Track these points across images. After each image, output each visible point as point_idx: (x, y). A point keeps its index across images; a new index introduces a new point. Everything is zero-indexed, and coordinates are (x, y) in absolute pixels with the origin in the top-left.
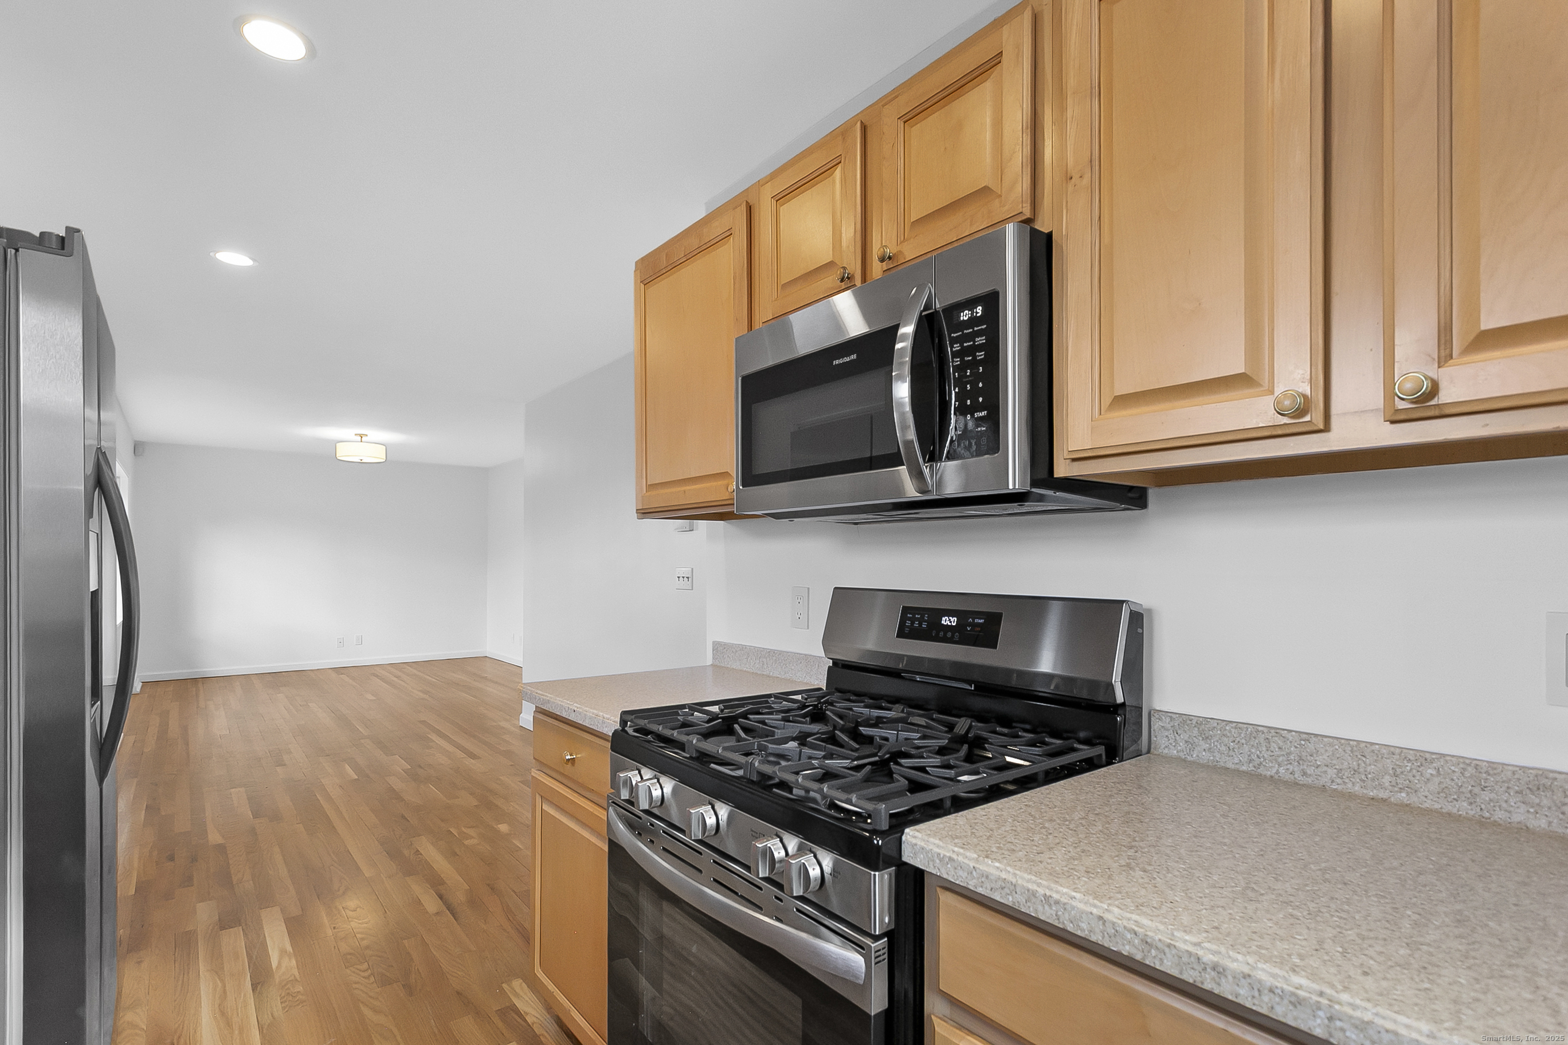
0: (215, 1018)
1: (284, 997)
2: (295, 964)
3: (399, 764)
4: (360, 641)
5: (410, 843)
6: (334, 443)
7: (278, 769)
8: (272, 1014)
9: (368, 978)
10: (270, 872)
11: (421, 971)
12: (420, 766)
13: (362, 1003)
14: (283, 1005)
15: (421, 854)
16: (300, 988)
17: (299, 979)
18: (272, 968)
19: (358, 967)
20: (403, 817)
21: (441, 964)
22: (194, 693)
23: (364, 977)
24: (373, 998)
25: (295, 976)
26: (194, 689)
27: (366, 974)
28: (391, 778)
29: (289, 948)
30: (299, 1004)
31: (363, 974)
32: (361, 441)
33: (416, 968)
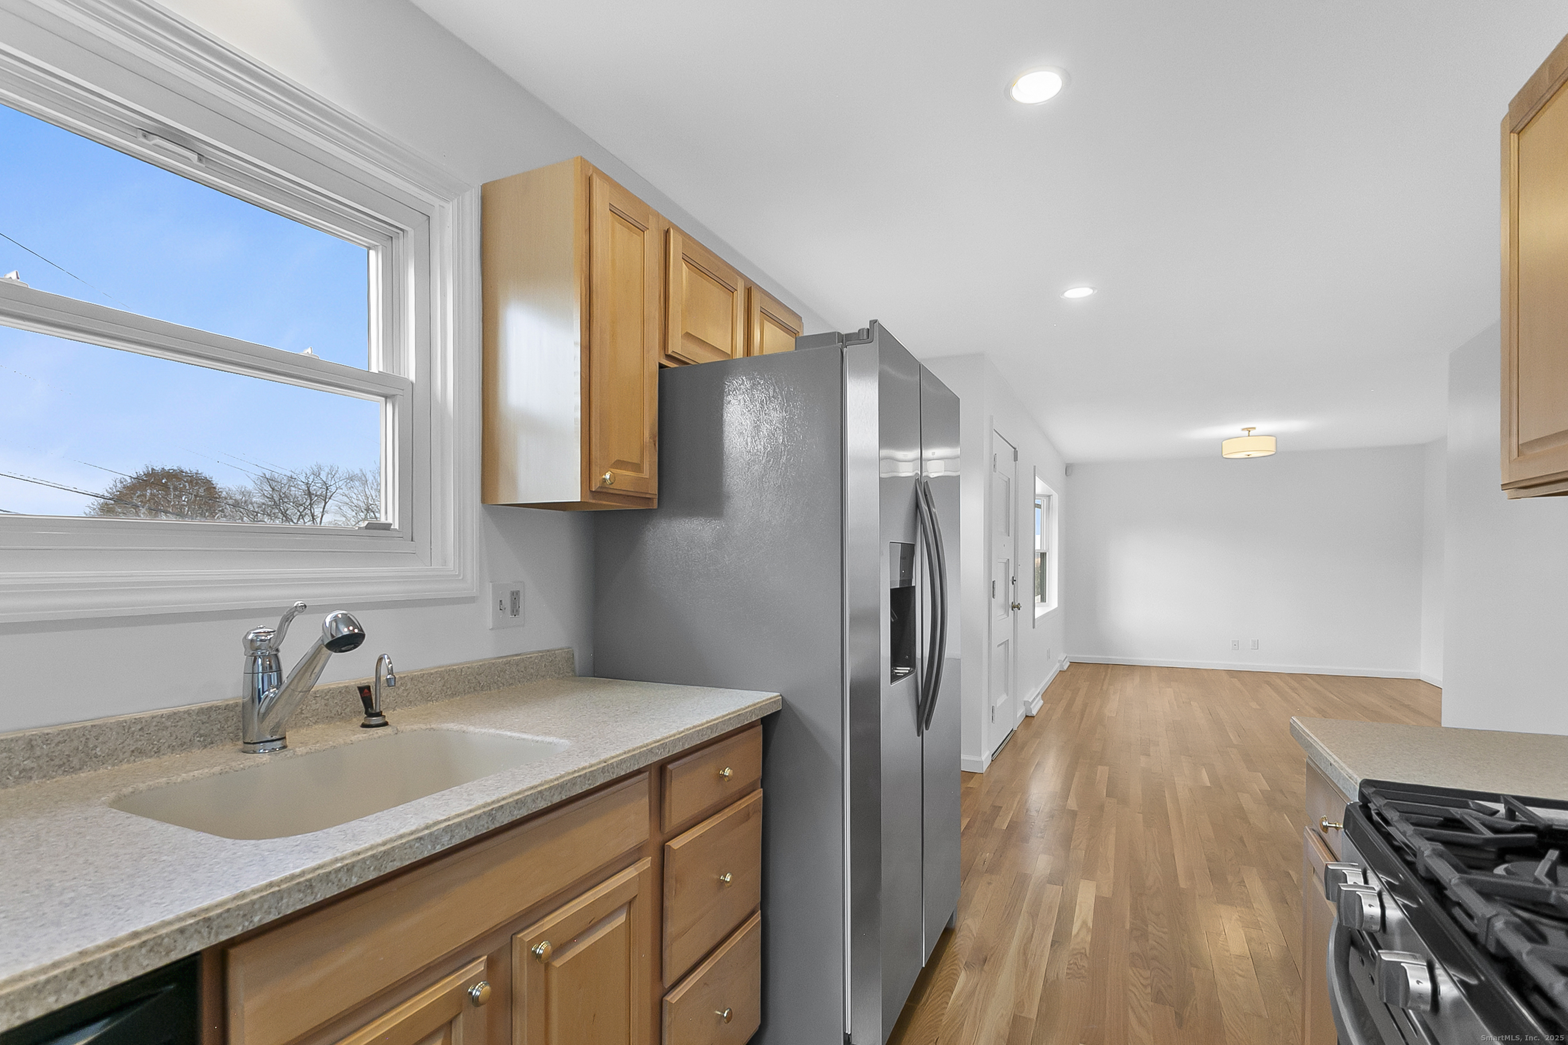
0: (1019, 953)
1: (1071, 964)
2: (1090, 940)
3: (1259, 784)
4: (1256, 645)
5: (1238, 870)
6: (1219, 443)
7: (1143, 758)
8: (1057, 975)
9: (1145, 986)
10: (1101, 849)
11: (1198, 1007)
12: (1281, 791)
13: (1132, 1008)
14: (1069, 971)
15: (1245, 886)
16: (1085, 963)
17: (1088, 955)
18: (1071, 934)
19: (1141, 971)
20: (1241, 840)
21: (1223, 1014)
22: (1103, 677)
23: (1142, 984)
24: (1143, 1009)
25: (1085, 951)
26: (1104, 673)
27: (1144, 982)
28: (1244, 794)
29: (1090, 924)
30: (1079, 978)
31: (1143, 981)
32: (1249, 436)
33: (1195, 1003)
